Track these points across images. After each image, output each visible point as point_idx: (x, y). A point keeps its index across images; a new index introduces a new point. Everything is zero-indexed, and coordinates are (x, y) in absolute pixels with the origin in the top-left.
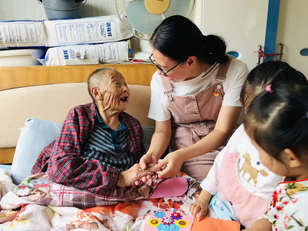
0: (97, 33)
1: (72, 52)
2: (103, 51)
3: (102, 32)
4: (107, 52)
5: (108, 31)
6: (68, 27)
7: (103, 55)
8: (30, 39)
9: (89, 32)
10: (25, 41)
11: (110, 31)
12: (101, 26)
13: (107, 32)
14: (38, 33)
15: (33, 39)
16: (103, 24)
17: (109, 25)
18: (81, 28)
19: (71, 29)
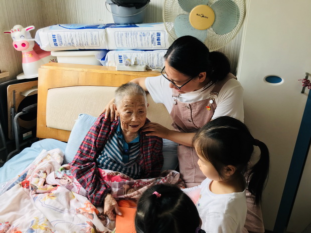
0: (148, 42)
1: (126, 57)
2: (152, 58)
3: (153, 41)
4: (156, 59)
5: (158, 40)
6: (124, 35)
7: (152, 62)
8: (95, 44)
9: (141, 40)
10: (90, 45)
11: (160, 40)
12: (152, 36)
13: (156, 41)
14: (101, 39)
15: (96, 44)
16: (154, 33)
17: (159, 34)
18: (135, 36)
19: (126, 37)
